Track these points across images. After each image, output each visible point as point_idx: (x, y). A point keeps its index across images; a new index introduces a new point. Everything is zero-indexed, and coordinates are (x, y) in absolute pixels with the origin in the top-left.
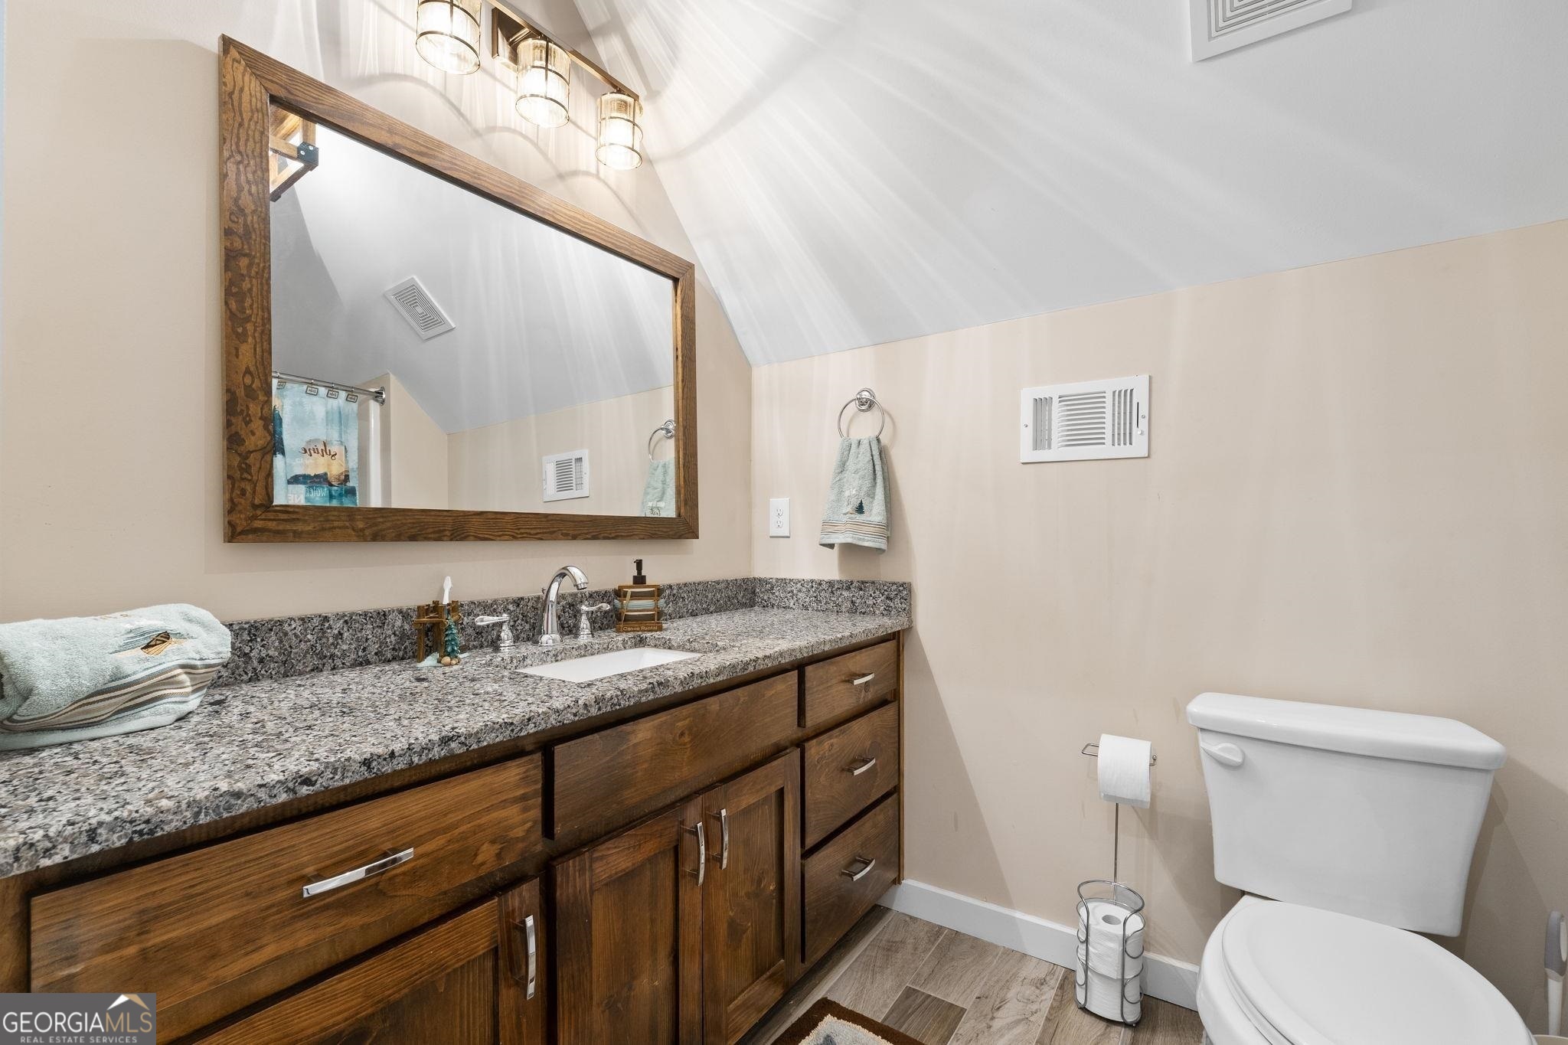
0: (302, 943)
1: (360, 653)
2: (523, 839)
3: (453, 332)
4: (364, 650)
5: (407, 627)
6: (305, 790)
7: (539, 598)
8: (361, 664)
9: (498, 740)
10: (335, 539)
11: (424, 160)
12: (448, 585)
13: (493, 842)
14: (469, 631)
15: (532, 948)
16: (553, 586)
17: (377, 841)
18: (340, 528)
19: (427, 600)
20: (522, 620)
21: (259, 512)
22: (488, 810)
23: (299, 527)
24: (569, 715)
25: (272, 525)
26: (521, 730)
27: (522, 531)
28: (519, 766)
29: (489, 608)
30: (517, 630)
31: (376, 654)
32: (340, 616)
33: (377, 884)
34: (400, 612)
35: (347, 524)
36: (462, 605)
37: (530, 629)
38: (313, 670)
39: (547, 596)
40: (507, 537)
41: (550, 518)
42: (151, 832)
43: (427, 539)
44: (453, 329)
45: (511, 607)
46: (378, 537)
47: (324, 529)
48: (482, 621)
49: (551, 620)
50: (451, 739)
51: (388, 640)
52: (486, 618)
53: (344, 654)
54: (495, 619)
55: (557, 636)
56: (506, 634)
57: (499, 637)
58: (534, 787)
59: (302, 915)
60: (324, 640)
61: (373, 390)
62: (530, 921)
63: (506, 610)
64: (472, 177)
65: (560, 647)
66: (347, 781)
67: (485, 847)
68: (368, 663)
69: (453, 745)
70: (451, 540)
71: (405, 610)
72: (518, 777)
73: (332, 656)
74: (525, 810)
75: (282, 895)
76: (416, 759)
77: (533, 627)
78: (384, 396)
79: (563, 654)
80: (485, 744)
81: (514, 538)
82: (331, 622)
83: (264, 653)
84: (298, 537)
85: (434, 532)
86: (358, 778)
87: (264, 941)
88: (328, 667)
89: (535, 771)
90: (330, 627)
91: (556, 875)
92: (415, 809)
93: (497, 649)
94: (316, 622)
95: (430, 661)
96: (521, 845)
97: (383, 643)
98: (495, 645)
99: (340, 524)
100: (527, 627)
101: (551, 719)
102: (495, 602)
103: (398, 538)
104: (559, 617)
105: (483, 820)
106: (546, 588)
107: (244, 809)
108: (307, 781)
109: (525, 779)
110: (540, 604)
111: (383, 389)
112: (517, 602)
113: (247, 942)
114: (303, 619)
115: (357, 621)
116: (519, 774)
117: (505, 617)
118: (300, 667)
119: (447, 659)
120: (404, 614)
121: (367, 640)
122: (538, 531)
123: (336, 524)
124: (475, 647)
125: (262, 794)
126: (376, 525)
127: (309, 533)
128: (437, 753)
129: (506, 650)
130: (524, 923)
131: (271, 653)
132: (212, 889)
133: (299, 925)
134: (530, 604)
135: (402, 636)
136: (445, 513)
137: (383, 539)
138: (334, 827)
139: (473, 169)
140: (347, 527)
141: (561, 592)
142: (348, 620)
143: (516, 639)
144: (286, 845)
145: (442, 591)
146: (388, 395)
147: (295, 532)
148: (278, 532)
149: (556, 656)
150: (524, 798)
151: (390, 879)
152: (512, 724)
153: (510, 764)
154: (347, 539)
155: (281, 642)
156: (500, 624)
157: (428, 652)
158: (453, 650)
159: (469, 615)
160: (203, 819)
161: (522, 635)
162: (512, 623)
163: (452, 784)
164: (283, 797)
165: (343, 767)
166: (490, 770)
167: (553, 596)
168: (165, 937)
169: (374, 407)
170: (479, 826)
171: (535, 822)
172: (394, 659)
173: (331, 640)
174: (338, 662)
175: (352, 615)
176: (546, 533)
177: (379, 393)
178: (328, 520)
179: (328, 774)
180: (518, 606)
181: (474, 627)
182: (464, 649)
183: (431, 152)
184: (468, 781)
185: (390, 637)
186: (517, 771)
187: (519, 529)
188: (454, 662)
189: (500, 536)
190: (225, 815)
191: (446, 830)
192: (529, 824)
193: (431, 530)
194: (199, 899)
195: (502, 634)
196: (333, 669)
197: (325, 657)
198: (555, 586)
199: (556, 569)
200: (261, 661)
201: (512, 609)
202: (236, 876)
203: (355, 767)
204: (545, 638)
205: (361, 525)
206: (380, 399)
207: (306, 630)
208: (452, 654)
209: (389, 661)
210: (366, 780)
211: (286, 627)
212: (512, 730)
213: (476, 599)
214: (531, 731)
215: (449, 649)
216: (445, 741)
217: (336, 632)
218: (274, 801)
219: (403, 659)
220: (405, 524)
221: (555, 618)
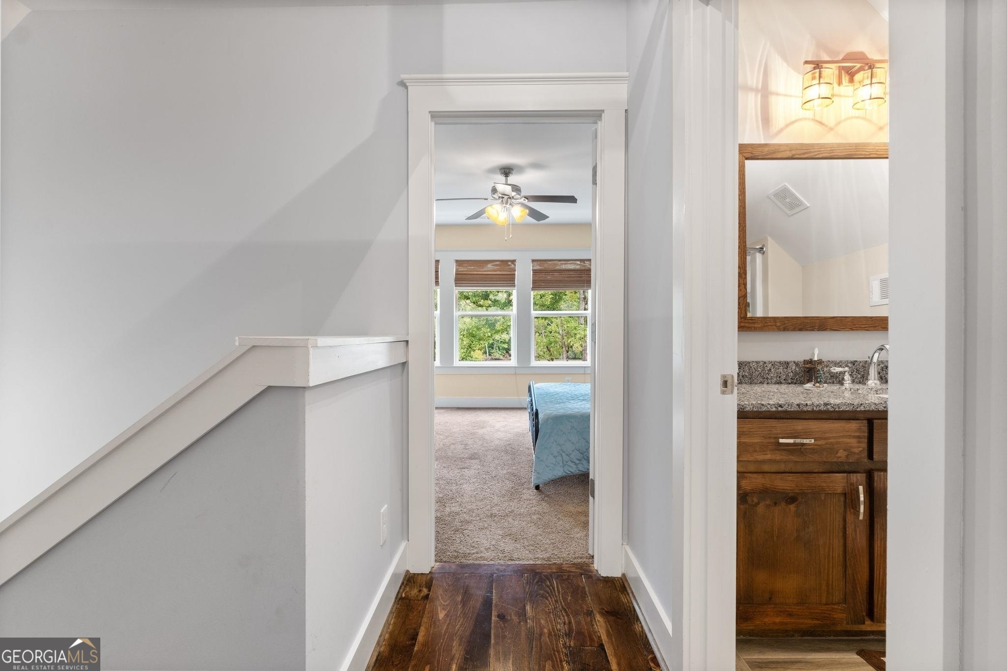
0: (778, 458)
1: (778, 379)
2: (858, 454)
3: (808, 209)
4: (780, 377)
5: (797, 369)
6: (780, 409)
7: (866, 361)
8: (778, 383)
9: (847, 409)
10: (769, 330)
11: (806, 156)
12: (816, 352)
13: (845, 450)
14: (827, 375)
15: (862, 498)
16: (875, 355)
17: (801, 434)
18: (771, 325)
19: (807, 358)
20: (856, 372)
21: (742, 320)
22: (842, 437)
23: (756, 325)
24: (881, 407)
25: (747, 325)
26: (857, 408)
27: (856, 326)
28: (856, 423)
29: (838, 364)
30: (853, 377)
31: (784, 380)
32: (770, 362)
33: (801, 449)
34: (795, 362)
35: (773, 324)
36: (823, 362)
37: (861, 378)
38: (760, 383)
39: (871, 360)
40: (847, 329)
41: (873, 319)
42: (743, 409)
43: (807, 330)
44: (808, 207)
45: (850, 365)
46: (785, 329)
47: (765, 326)
48: (835, 370)
49: (873, 372)
50: (828, 404)
51: (789, 374)
52: (836, 368)
53: (772, 378)
54: (840, 369)
55: (878, 382)
56: (847, 377)
57: (843, 379)
58: (863, 434)
59: (778, 449)
60: (764, 371)
61: (758, 247)
62: (861, 488)
63: (847, 366)
64: (829, 153)
65: (880, 387)
66: (792, 409)
67: (841, 451)
68: (781, 383)
69: (829, 407)
70: (818, 331)
71: (796, 362)
72: (856, 428)
73: (767, 378)
74: (859, 442)
75: (772, 440)
76: (815, 408)
77: (863, 376)
78: (764, 249)
79: (881, 391)
80: (842, 409)
81: (852, 329)
82: (767, 364)
83: (744, 374)
84: (755, 329)
85: (810, 327)
86: (795, 409)
87: (768, 452)
88: (766, 382)
89: (864, 428)
90: (766, 366)
91: (874, 477)
92: (814, 427)
93: (842, 384)
94: (761, 364)
95: (809, 386)
96: (857, 456)
97: (787, 375)
98: (841, 382)
99: (771, 324)
100: (859, 376)
101: (872, 406)
102: (841, 362)
103: (794, 330)
104: (879, 373)
105: (840, 440)
106: (871, 356)
107: (764, 410)
108: (781, 406)
109: (859, 429)
110: (866, 365)
111: (764, 245)
112: (854, 363)
113: (764, 451)
114: (756, 362)
115: (777, 365)
116: (856, 427)
117: (847, 369)
118: (756, 381)
119: (818, 385)
120: (797, 364)
121: (781, 373)
122: (866, 326)
123: (769, 324)
124: (830, 383)
125: (769, 406)
126: (785, 324)
127: (759, 327)
128: (822, 408)
129: (847, 385)
130: (858, 488)
131: (746, 374)
132: (755, 431)
133: (777, 452)
134: (861, 364)
135: (796, 374)
136: (815, 318)
137: (788, 330)
138: (787, 425)
139: (830, 149)
140: (773, 325)
141: (880, 359)
142: (773, 364)
143: (853, 381)
144: (773, 425)
145: (813, 354)
146: (767, 249)
147: (754, 327)
148: (749, 327)
149: (876, 391)
150: (858, 437)
151: (805, 449)
152: (853, 404)
153: (852, 421)
154: (773, 330)
155: (749, 370)
156: (845, 372)
157: (809, 381)
158: (821, 381)
159: (827, 367)
160: (755, 410)
161: (856, 380)
162: (850, 373)
163: (828, 422)
164: (774, 409)
165: (791, 405)
166: (844, 421)
167: (875, 360)
168: (745, 440)
169: (759, 256)
170: (839, 442)
171: (864, 449)
172: (792, 383)
173: (767, 372)
174: (769, 381)
175: (775, 362)
176: (871, 327)
177: (762, 248)
178: (766, 322)
179: (787, 406)
180: (854, 364)
181: (830, 373)
182: (826, 382)
183: (809, 151)
184: (834, 423)
185: (790, 373)
186: (856, 425)
187: (855, 325)
188: (821, 386)
189: (844, 328)
190: (760, 410)
191: (826, 439)
192: (861, 449)
193: (809, 326)
194: (752, 433)
195: (845, 377)
196: (768, 383)
197: (765, 378)
198: (876, 355)
199: (878, 345)
200: (743, 377)
201: (850, 366)
202: (761, 430)
203: (795, 405)
204: (870, 382)
205: (778, 324)
206: (762, 252)
207: (758, 366)
208: (820, 382)
209: (790, 383)
210: (798, 411)
211: (751, 365)
212: (854, 407)
213: (830, 360)
214: (862, 410)
215: (819, 380)
216: (826, 404)
217: (769, 368)
218: (772, 410)
219: (795, 383)
220: (796, 323)
221: (876, 373)
